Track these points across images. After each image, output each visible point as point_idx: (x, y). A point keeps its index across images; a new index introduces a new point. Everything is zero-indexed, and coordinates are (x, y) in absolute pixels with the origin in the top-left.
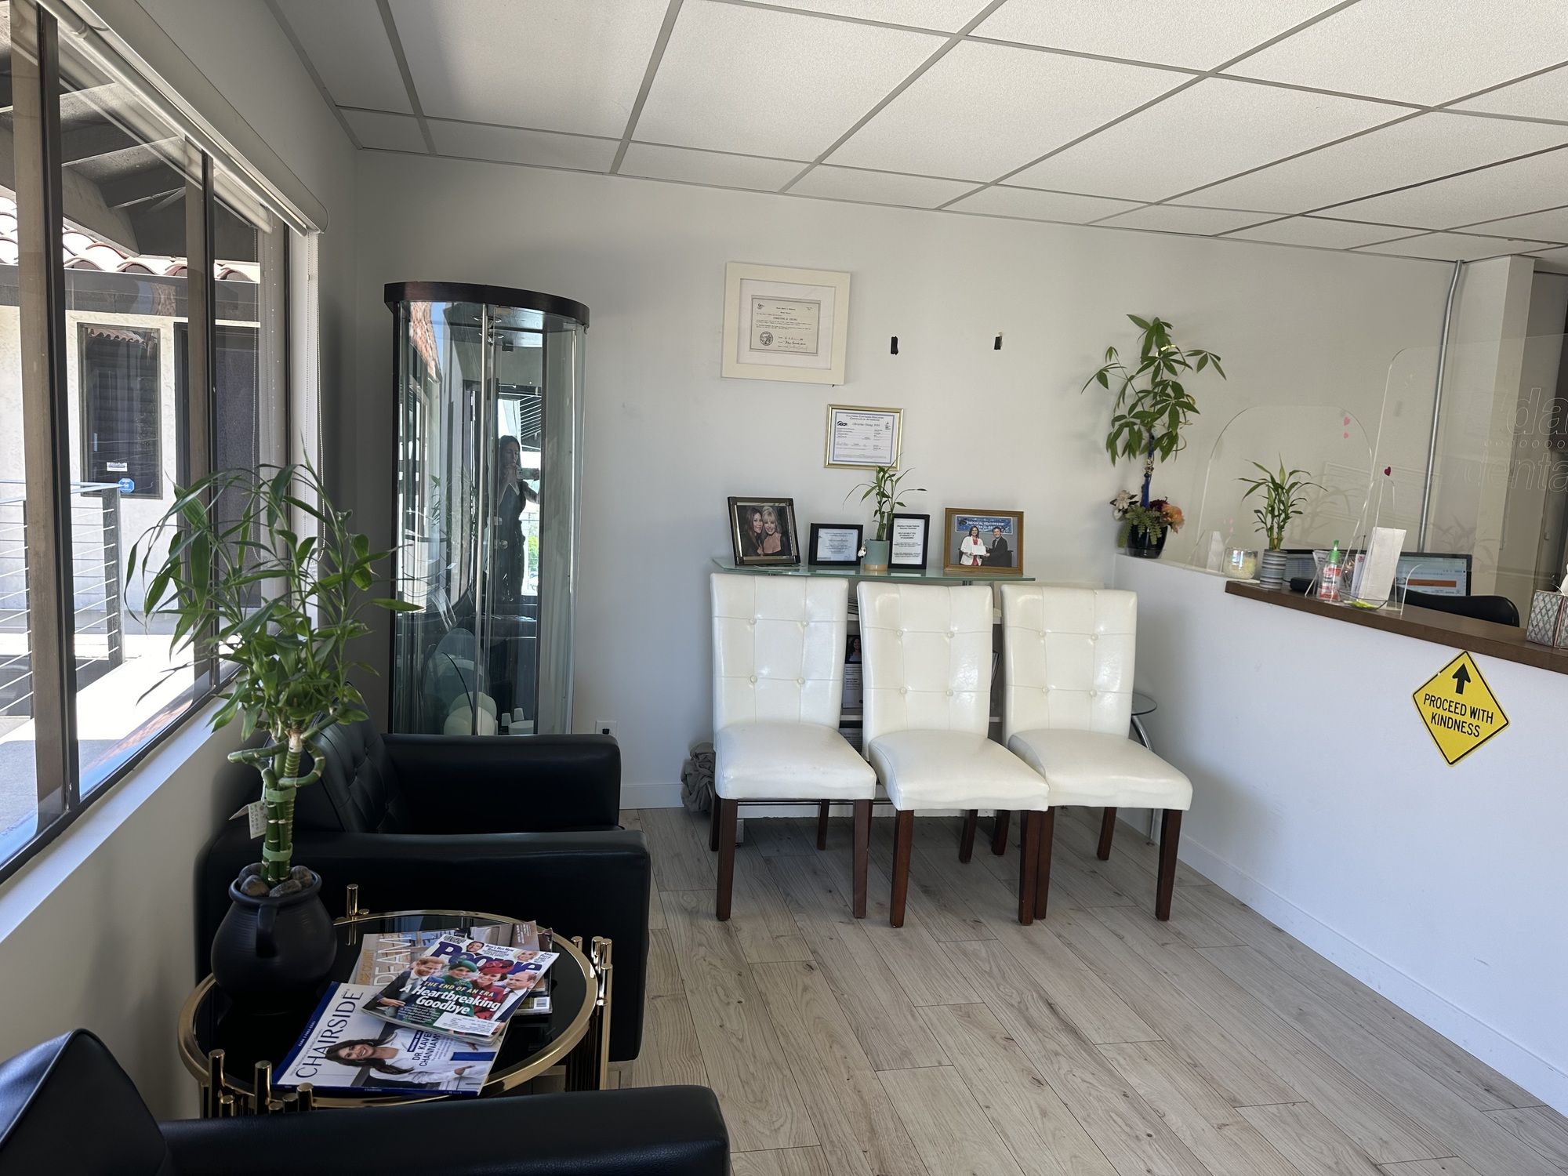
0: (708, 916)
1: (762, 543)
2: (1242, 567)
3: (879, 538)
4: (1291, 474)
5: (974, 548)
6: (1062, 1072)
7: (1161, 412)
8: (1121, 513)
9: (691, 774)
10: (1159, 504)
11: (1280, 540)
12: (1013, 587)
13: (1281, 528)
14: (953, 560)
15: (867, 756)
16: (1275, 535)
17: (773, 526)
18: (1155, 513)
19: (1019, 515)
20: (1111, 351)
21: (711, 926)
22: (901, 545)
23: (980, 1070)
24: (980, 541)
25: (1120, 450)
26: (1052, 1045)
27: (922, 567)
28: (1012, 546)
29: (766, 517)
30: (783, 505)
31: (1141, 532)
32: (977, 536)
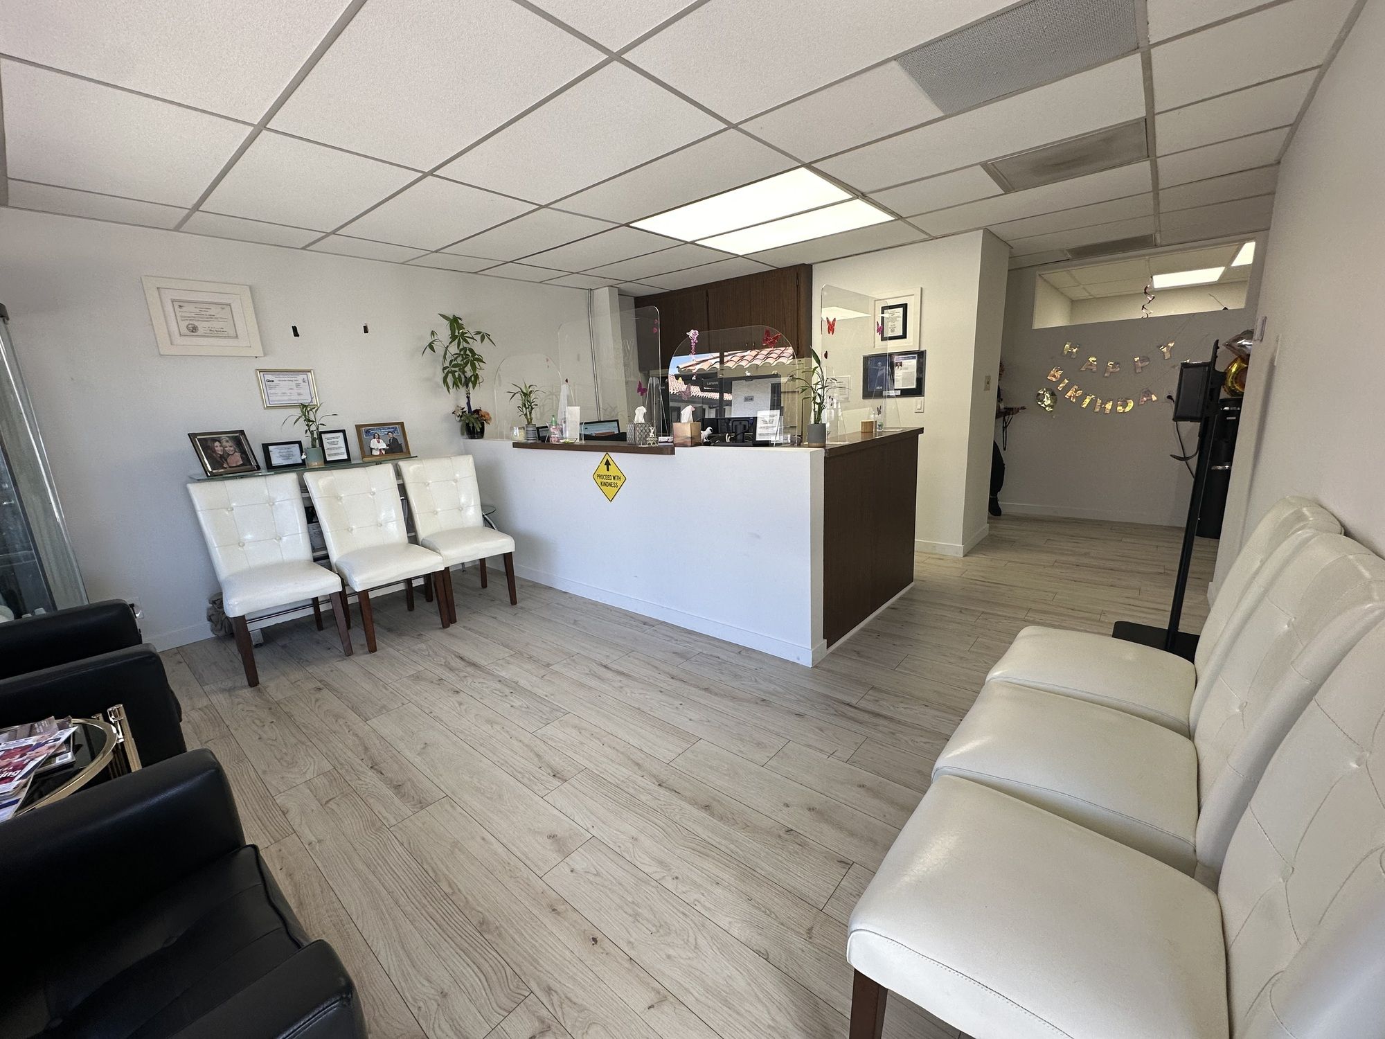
0: (243, 687)
1: (226, 460)
2: (519, 435)
3: (314, 446)
4: (530, 387)
5: (378, 445)
6: (468, 683)
7: (466, 364)
8: (459, 418)
9: (213, 615)
10: (477, 411)
11: (531, 419)
12: (405, 462)
13: (530, 413)
14: (367, 452)
15: (336, 570)
16: (529, 417)
17: (232, 449)
18: (476, 416)
19: (402, 424)
20: (433, 333)
21: (247, 693)
22: (331, 449)
23: (426, 698)
24: (381, 440)
25: (451, 385)
26: (463, 674)
27: (349, 459)
28: (401, 441)
29: (225, 444)
30: (237, 434)
31: (471, 425)
32: (379, 438)
